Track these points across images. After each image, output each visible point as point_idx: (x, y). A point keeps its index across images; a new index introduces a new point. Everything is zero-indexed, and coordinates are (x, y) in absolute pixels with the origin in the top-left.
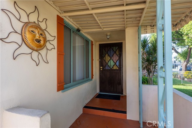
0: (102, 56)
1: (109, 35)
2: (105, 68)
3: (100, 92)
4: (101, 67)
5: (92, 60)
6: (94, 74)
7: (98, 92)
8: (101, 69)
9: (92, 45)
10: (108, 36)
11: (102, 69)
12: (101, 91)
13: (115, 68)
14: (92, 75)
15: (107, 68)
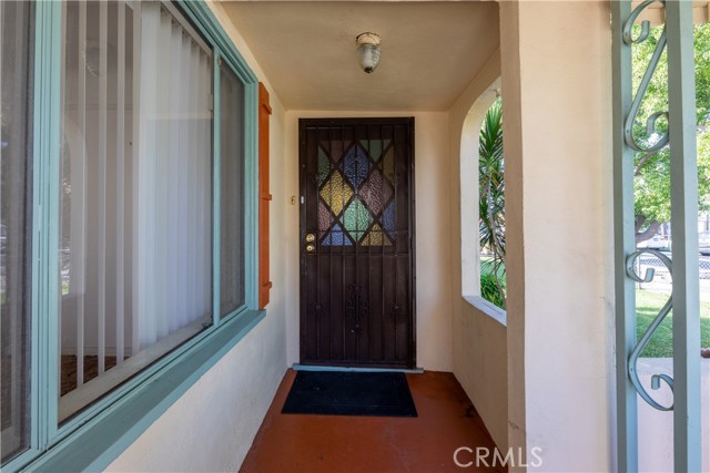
0: (310, 182)
1: (374, 47)
2: (326, 242)
3: (302, 363)
4: (311, 238)
5: (265, 198)
6: (272, 278)
7: (290, 365)
8: (310, 248)
9: (265, 109)
10: (369, 54)
11: (317, 243)
12: (305, 356)
13: (375, 239)
14: (265, 284)
15: (337, 239)
